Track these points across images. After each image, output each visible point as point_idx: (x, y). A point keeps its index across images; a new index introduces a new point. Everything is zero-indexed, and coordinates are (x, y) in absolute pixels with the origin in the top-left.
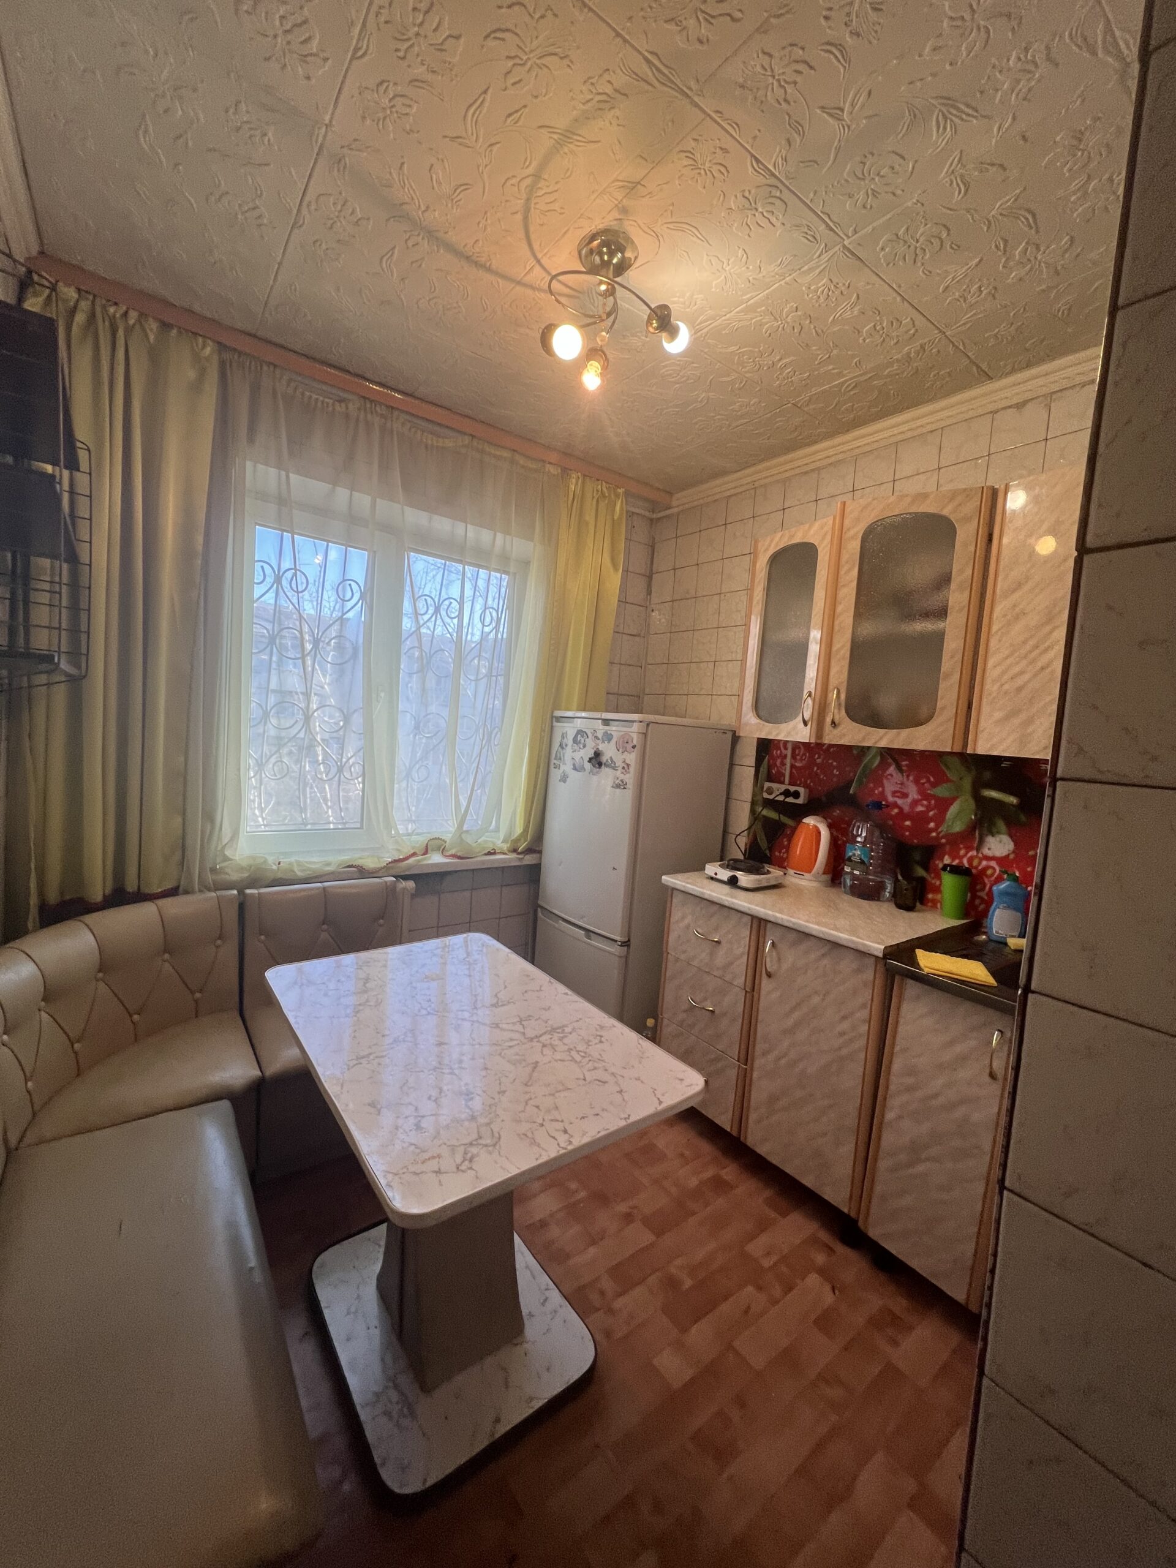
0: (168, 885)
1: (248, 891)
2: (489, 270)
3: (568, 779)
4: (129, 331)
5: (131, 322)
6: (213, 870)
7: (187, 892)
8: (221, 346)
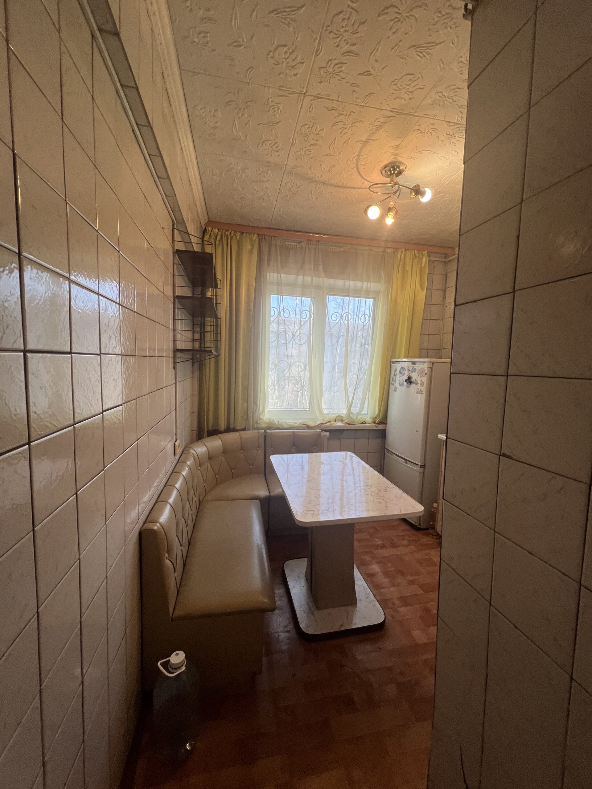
0: (243, 427)
1: (267, 431)
2: (347, 187)
3: (397, 390)
4: (231, 238)
5: (232, 235)
6: (257, 423)
7: (248, 430)
8: (259, 235)
